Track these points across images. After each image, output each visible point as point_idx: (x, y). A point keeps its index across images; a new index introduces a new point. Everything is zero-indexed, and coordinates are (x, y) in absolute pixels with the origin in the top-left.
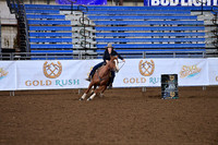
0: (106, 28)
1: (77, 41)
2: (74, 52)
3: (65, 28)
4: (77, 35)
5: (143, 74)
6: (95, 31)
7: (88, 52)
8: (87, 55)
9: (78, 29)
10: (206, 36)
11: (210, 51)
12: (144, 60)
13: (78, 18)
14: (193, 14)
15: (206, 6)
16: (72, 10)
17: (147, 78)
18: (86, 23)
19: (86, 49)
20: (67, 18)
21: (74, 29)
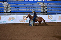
0: (14, 7)
1: (5, 10)
2: (5, 13)
3: (2, 7)
4: (5, 9)
5: (24, 19)
6: (10, 7)
7: (9, 13)
8: (8, 14)
9: (6, 7)
10: (41, 9)
11: (42, 13)
12: (24, 16)
13: (5, 4)
14: (38, 3)
15: (41, 1)
16: (4, 2)
17: (25, 21)
18: (8, 5)
19: (8, 12)
20: (2, 4)
21: (4, 7)
